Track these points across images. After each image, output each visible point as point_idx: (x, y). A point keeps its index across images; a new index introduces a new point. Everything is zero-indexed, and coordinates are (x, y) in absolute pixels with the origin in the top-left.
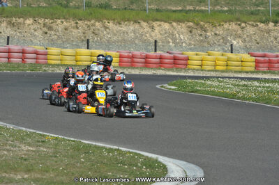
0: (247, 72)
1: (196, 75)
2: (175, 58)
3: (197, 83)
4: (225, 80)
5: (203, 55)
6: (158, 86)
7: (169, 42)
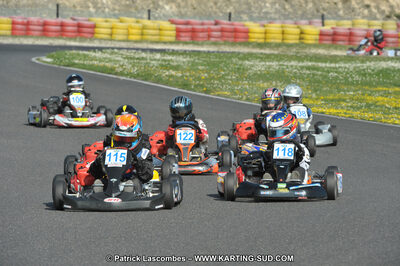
0: (165, 43)
1: (103, 45)
2: (79, 26)
3: (78, 54)
4: (121, 52)
5: (114, 21)
6: (34, 59)
7: (89, 7)
